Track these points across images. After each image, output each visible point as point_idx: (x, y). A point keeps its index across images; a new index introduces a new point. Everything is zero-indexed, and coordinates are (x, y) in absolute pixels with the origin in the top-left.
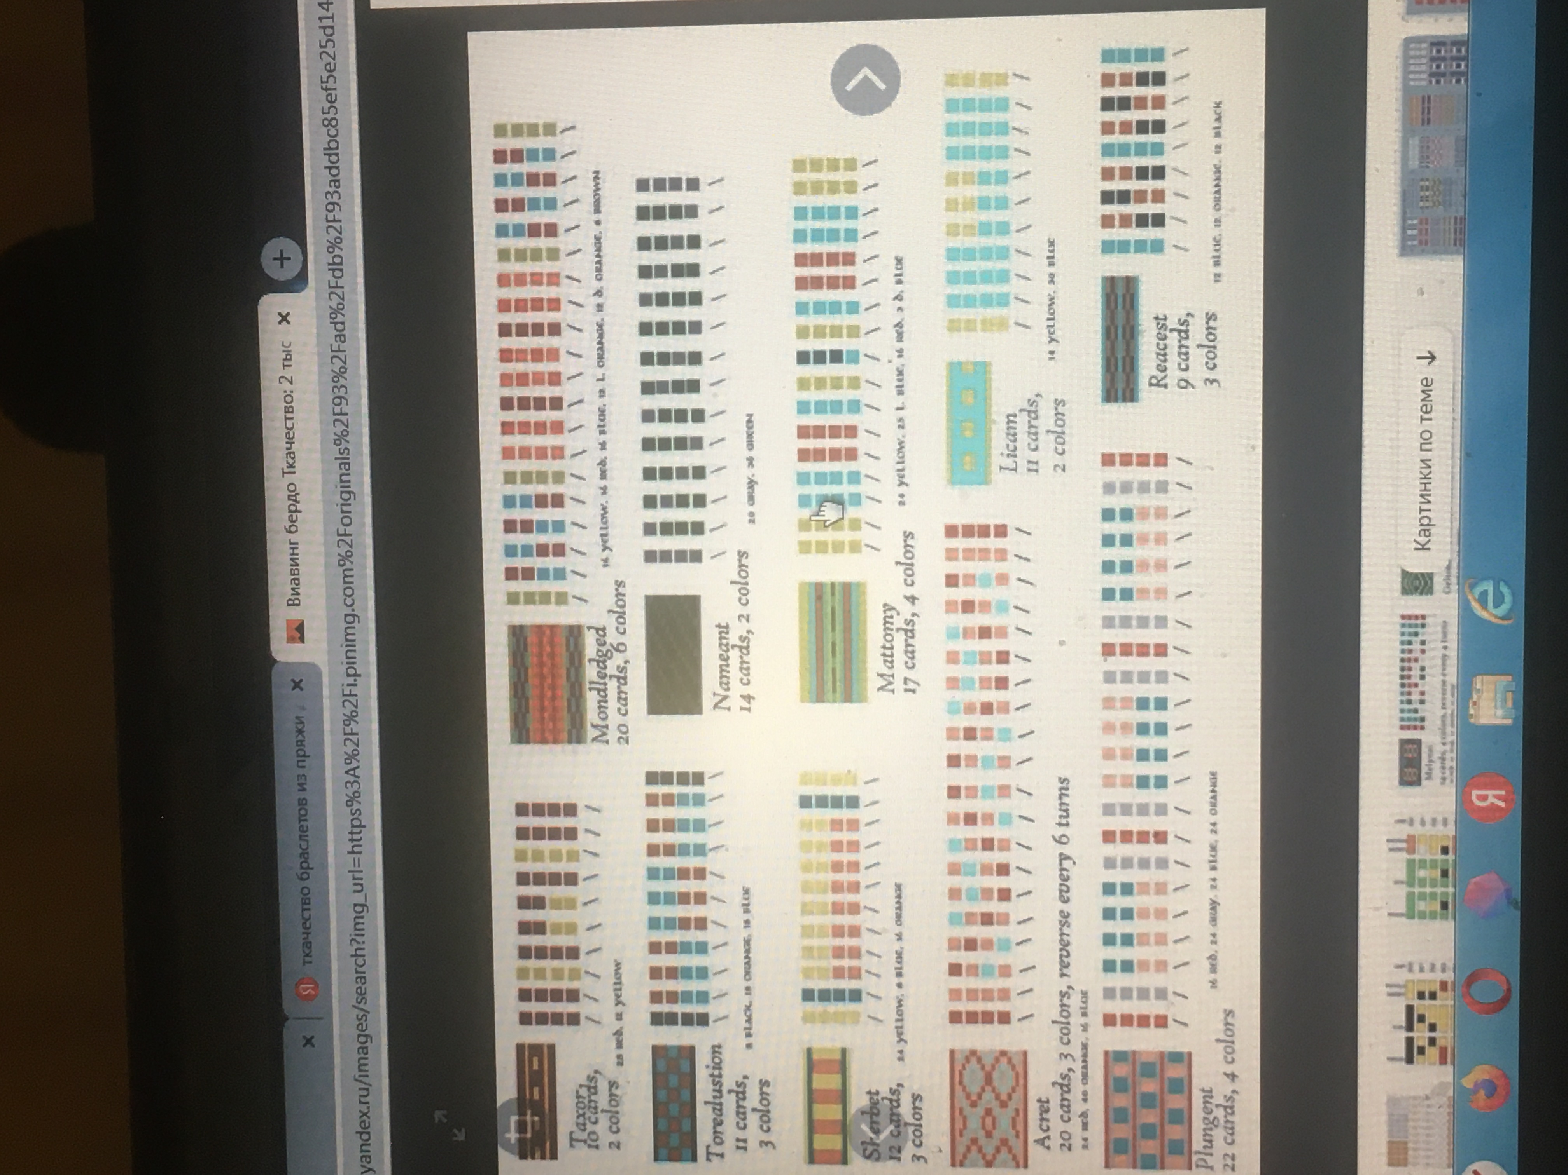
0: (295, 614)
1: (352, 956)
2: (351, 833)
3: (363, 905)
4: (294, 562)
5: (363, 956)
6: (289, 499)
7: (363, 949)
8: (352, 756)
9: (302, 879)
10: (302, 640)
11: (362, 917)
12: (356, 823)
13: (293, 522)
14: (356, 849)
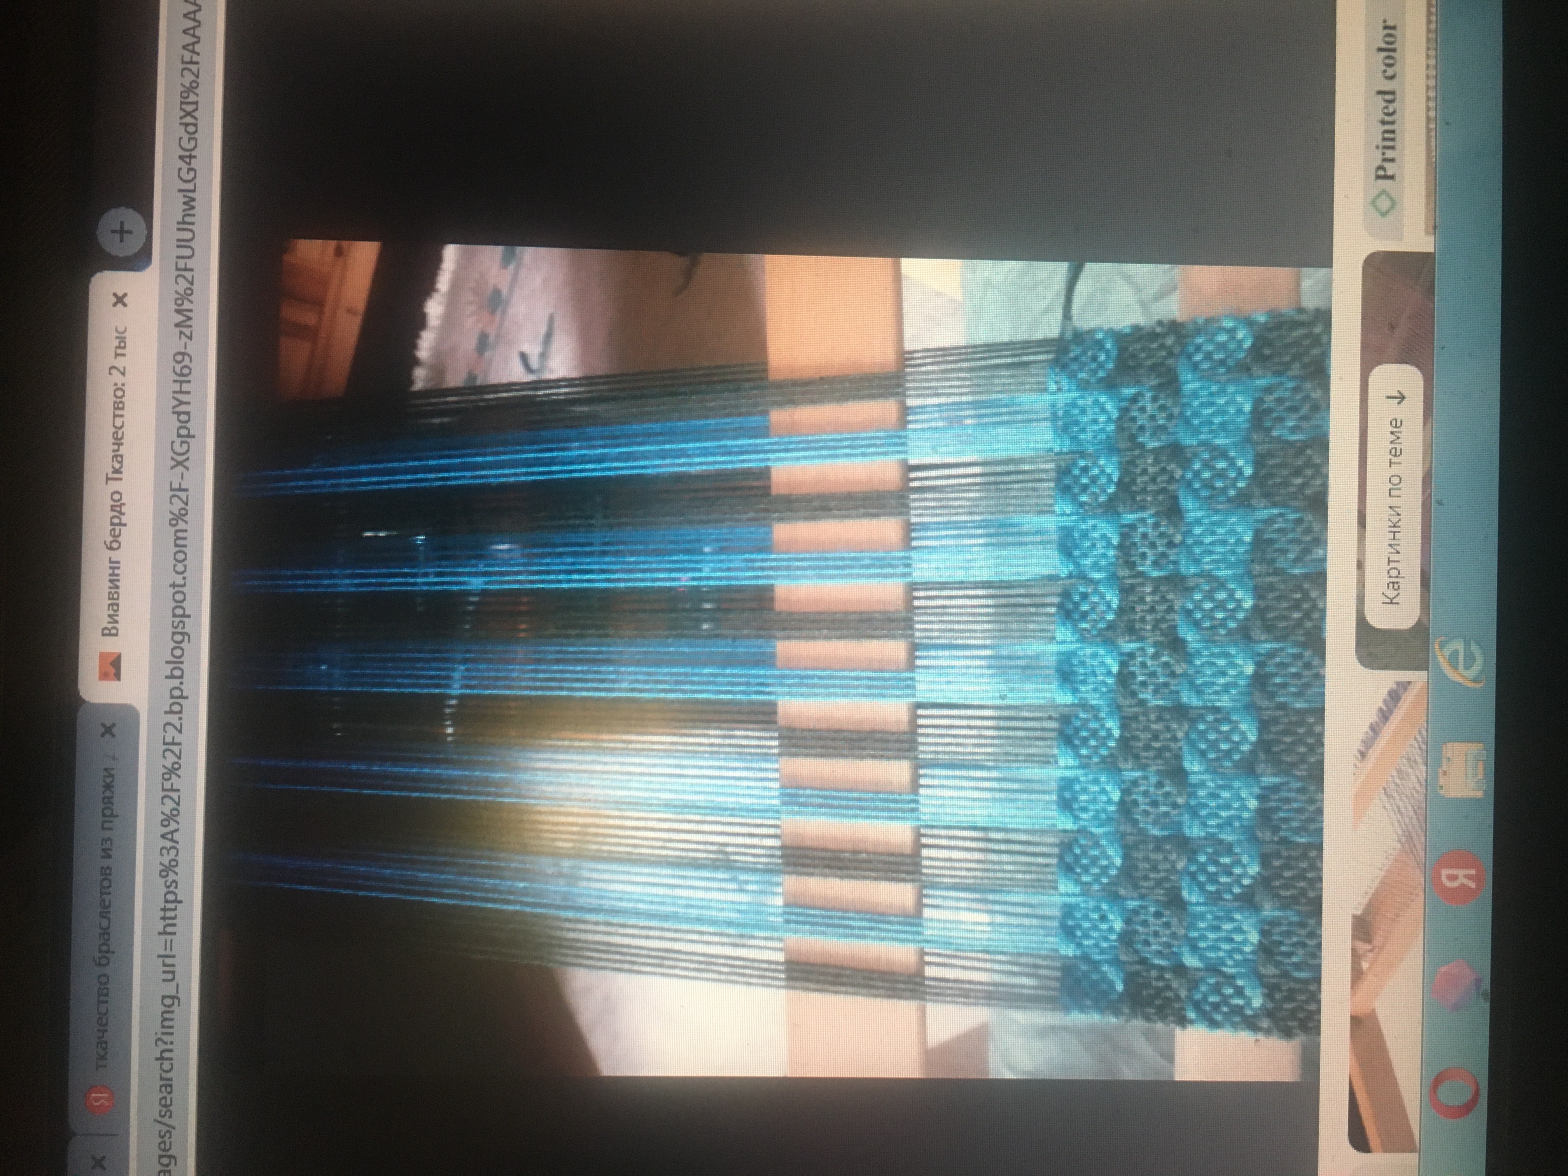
0: (110, 646)
1: (157, 1059)
2: (164, 910)
3: (173, 997)
4: (114, 582)
5: (171, 1059)
6: (112, 510)
7: (171, 1051)
8: (170, 818)
9: (100, 965)
10: (118, 676)
11: (172, 1012)
12: (171, 897)
13: (116, 537)
14: (169, 929)
